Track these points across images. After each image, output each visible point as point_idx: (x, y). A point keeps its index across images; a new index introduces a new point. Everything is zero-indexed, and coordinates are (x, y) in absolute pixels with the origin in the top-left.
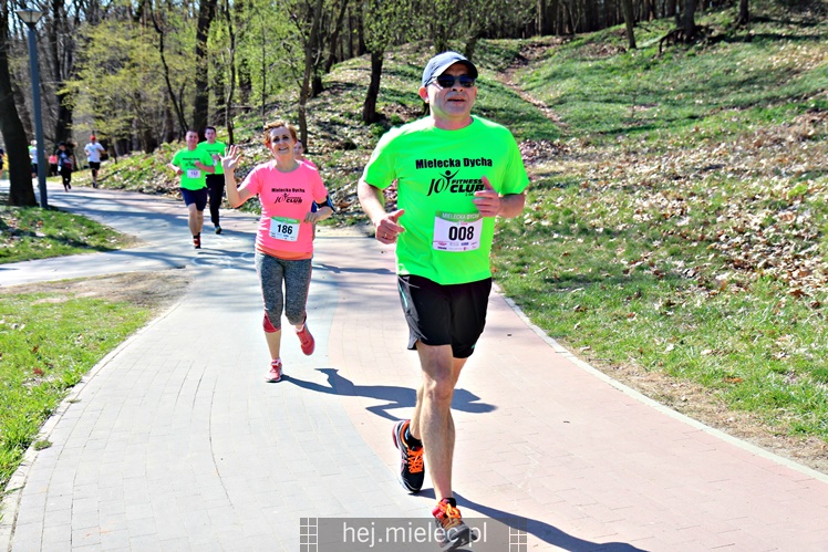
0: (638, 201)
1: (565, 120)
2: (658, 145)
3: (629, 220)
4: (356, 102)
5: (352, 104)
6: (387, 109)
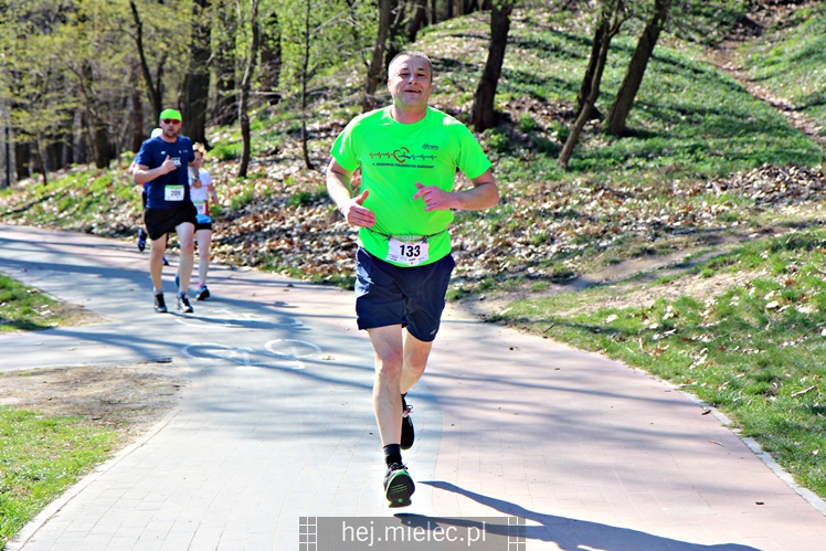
4: (460, 93)
5: (453, 95)
6: (514, 105)
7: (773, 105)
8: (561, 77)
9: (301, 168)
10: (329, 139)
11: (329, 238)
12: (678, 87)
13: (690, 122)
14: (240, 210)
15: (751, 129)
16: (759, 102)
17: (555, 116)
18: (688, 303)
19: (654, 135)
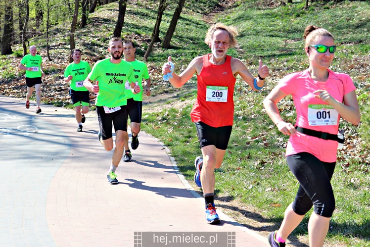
1: (242, 48)
4: (109, 32)
5: (106, 33)
6: (128, 37)
8: (148, 26)
9: (47, 60)
10: (58, 49)
11: (53, 87)
12: (190, 30)
13: (194, 43)
14: (21, 76)
17: (143, 41)
18: (173, 110)
19: (180, 48)
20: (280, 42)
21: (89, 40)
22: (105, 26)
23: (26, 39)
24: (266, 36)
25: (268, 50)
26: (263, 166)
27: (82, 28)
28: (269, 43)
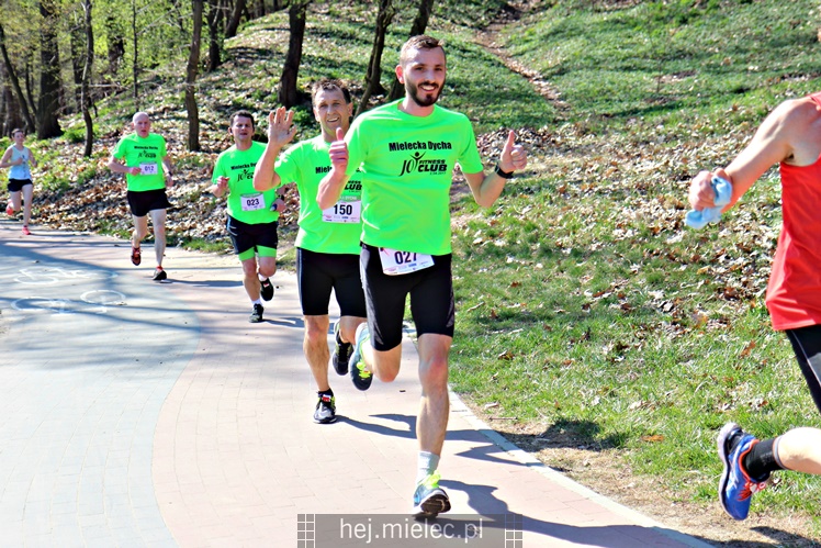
0: (625, 212)
1: (563, 98)
2: (679, 132)
3: (606, 237)
4: (270, 77)
5: (264, 79)
7: (525, 76)
8: (355, 61)
10: (162, 121)
13: (457, 94)
14: (85, 184)
15: (505, 97)
16: (513, 75)
20: (648, 82)
21: (227, 97)
22: (260, 66)
23: (90, 103)
24: (616, 69)
25: (621, 101)
26: (621, 355)
27: (210, 72)
28: (623, 85)
